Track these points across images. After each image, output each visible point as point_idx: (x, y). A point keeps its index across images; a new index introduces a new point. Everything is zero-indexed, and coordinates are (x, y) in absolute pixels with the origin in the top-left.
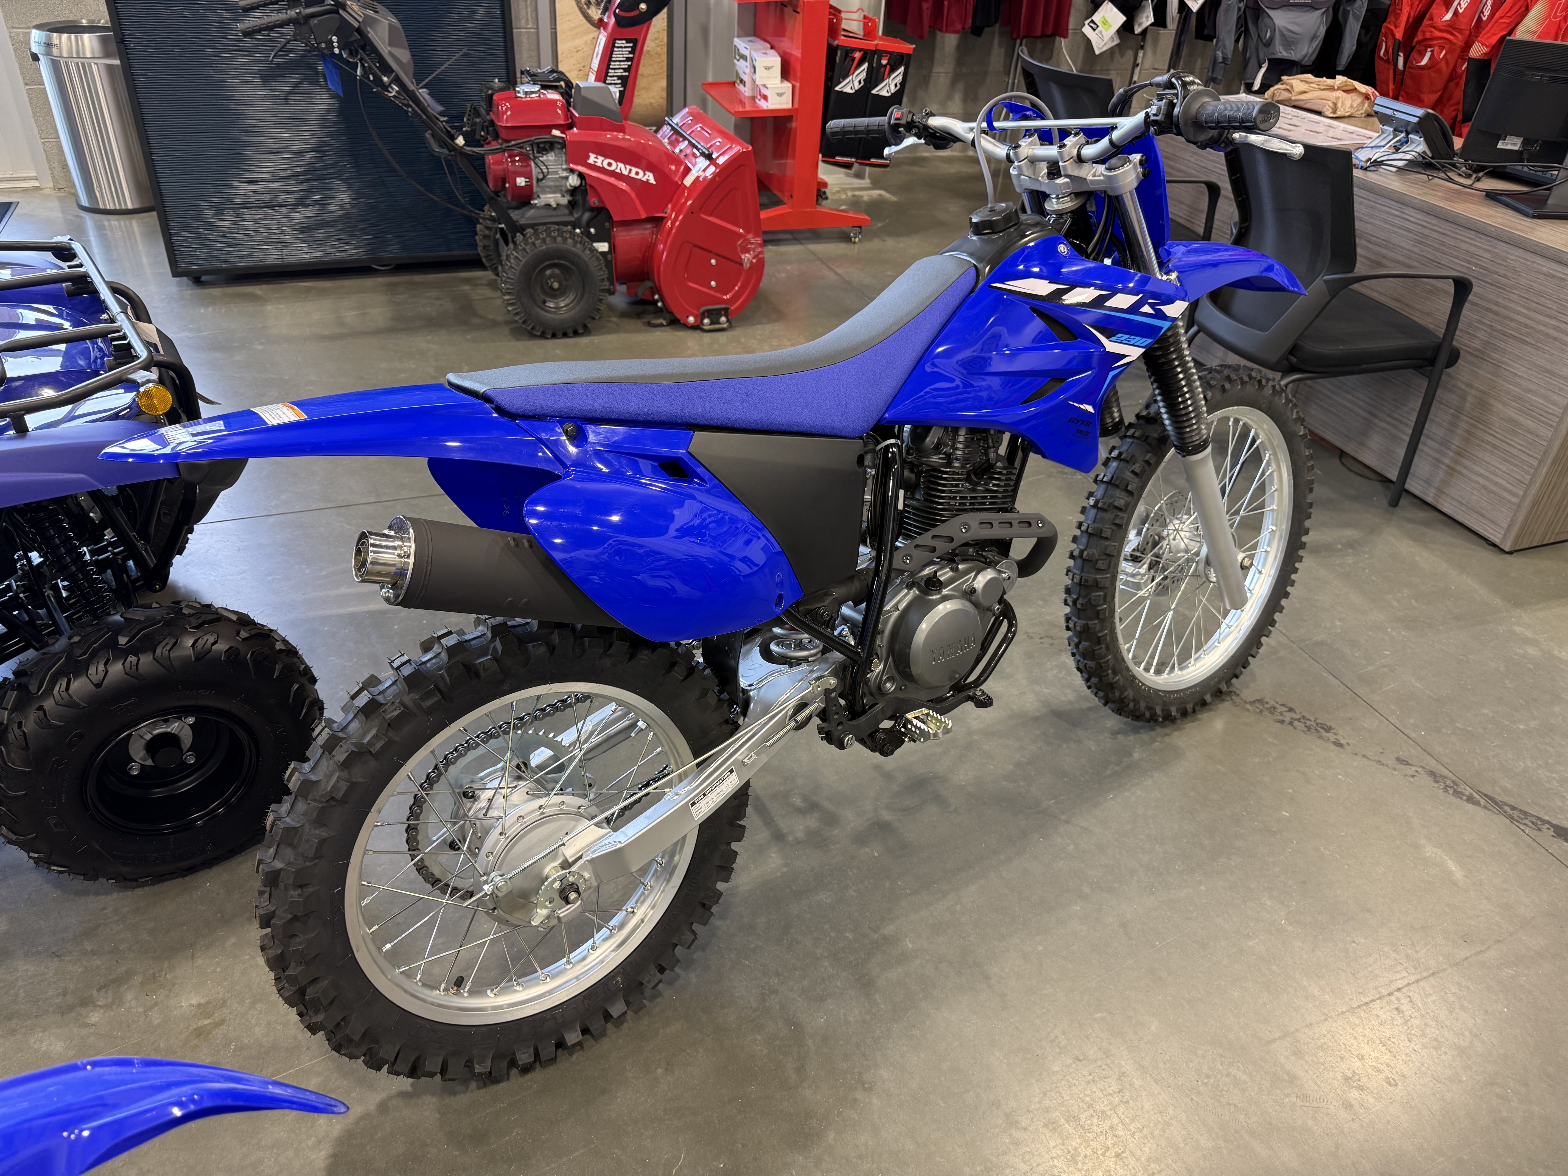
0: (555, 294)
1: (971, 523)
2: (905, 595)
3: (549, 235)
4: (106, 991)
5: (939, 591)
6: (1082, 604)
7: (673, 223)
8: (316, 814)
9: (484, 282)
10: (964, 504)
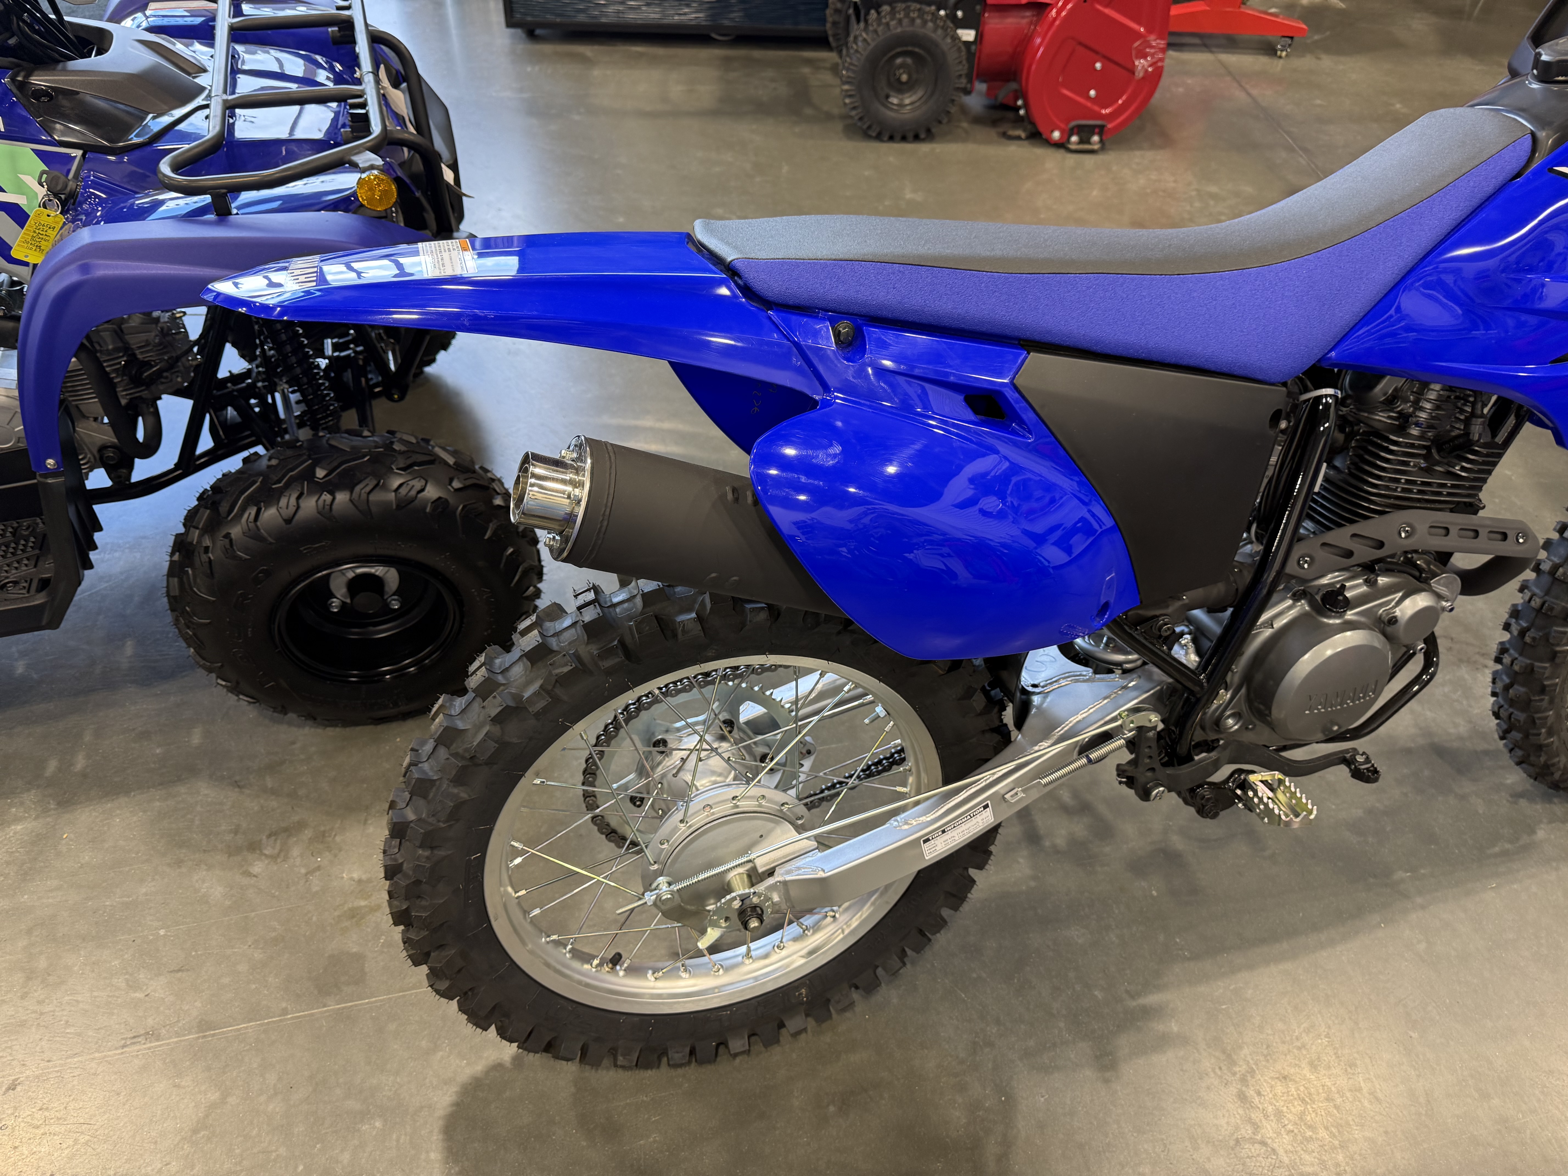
0: (901, 88)
1: (1417, 526)
2: (1290, 608)
3: (907, 15)
4: (276, 840)
5: (1341, 615)
6: (1534, 639)
7: (1059, 13)
8: (454, 773)
9: (828, 65)
10: (1410, 491)
